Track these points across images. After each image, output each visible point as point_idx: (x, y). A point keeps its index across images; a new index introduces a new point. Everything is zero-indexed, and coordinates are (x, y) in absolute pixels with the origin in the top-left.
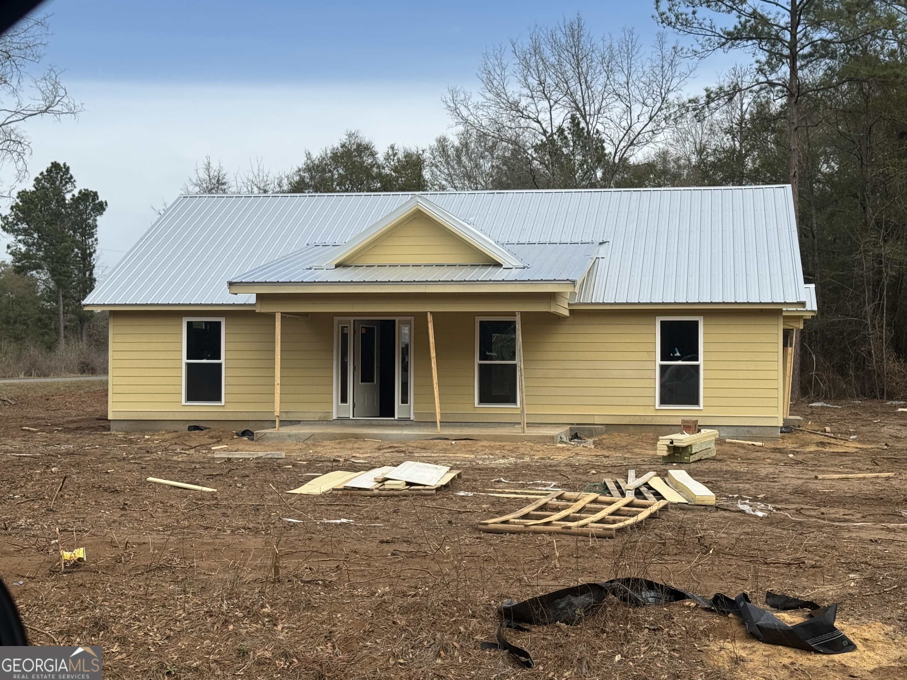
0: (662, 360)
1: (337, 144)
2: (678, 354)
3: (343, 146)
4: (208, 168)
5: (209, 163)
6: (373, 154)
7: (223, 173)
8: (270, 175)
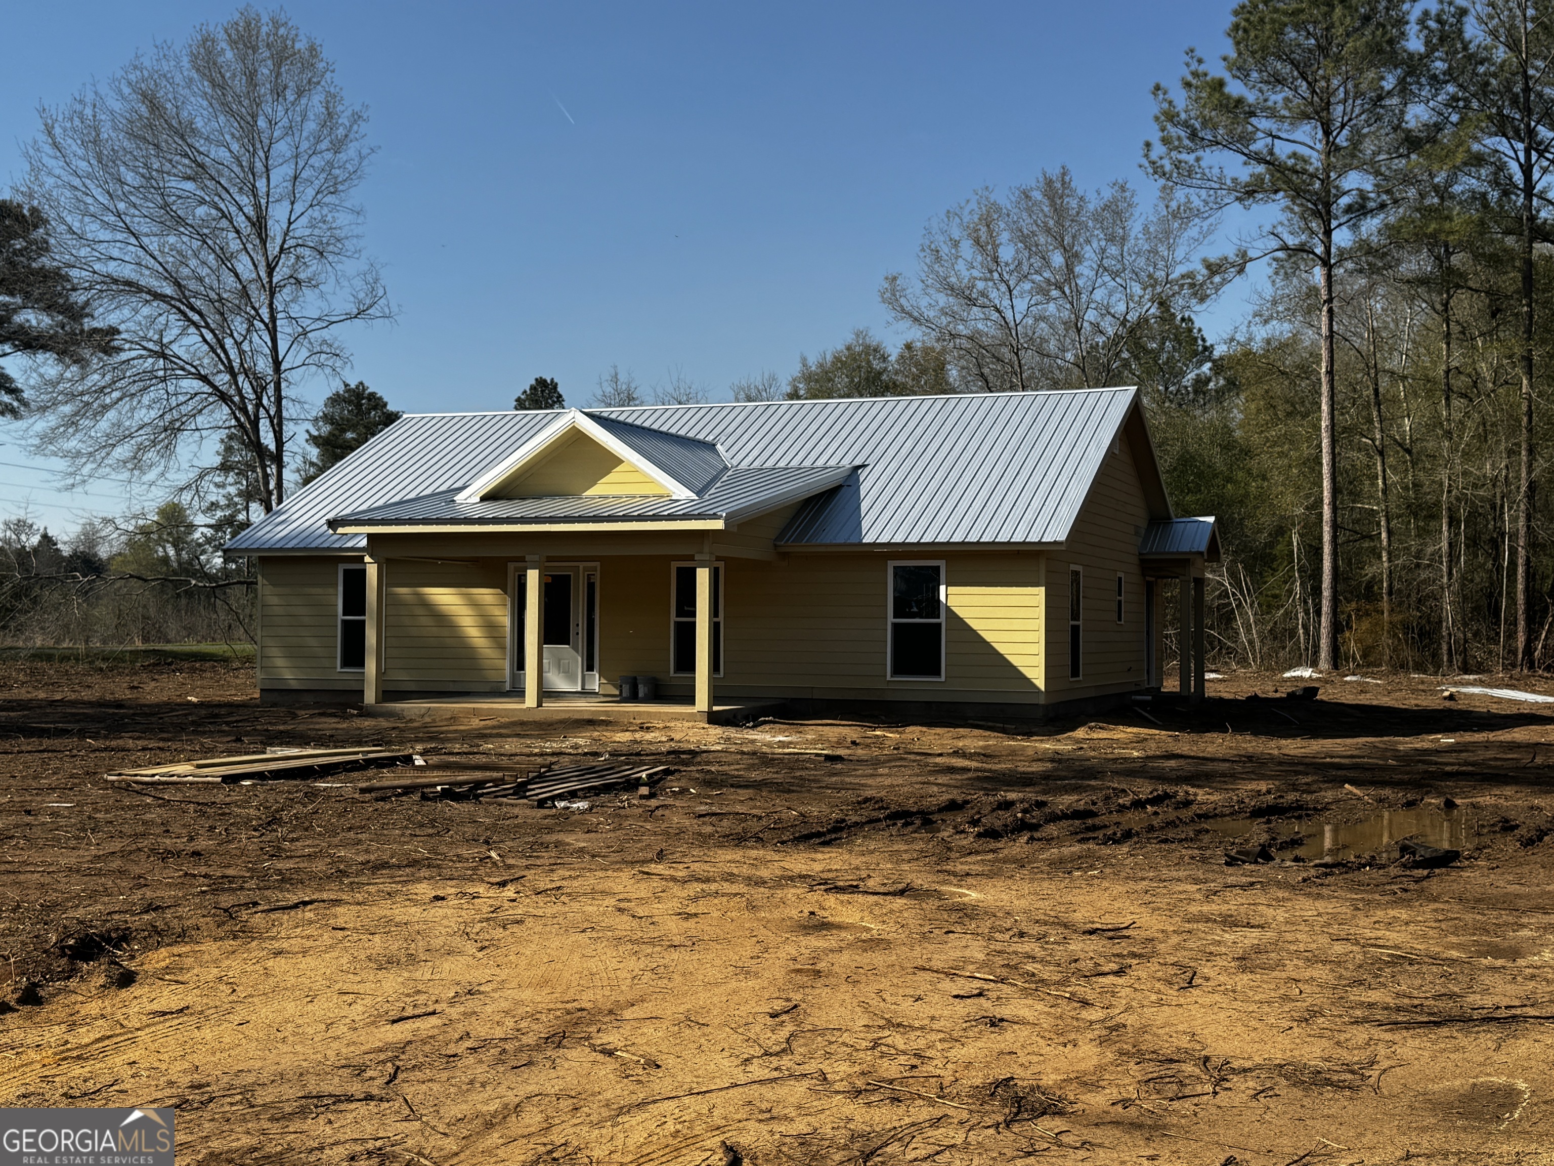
0: (895, 617)
1: (840, 347)
2: (915, 609)
3: (849, 348)
4: (615, 379)
5: (616, 374)
6: (884, 358)
7: (633, 386)
8: (693, 387)
